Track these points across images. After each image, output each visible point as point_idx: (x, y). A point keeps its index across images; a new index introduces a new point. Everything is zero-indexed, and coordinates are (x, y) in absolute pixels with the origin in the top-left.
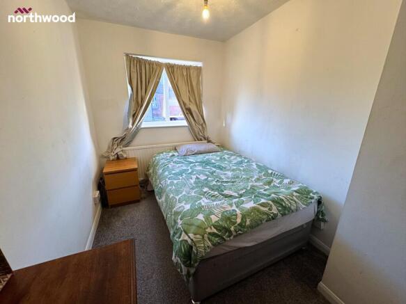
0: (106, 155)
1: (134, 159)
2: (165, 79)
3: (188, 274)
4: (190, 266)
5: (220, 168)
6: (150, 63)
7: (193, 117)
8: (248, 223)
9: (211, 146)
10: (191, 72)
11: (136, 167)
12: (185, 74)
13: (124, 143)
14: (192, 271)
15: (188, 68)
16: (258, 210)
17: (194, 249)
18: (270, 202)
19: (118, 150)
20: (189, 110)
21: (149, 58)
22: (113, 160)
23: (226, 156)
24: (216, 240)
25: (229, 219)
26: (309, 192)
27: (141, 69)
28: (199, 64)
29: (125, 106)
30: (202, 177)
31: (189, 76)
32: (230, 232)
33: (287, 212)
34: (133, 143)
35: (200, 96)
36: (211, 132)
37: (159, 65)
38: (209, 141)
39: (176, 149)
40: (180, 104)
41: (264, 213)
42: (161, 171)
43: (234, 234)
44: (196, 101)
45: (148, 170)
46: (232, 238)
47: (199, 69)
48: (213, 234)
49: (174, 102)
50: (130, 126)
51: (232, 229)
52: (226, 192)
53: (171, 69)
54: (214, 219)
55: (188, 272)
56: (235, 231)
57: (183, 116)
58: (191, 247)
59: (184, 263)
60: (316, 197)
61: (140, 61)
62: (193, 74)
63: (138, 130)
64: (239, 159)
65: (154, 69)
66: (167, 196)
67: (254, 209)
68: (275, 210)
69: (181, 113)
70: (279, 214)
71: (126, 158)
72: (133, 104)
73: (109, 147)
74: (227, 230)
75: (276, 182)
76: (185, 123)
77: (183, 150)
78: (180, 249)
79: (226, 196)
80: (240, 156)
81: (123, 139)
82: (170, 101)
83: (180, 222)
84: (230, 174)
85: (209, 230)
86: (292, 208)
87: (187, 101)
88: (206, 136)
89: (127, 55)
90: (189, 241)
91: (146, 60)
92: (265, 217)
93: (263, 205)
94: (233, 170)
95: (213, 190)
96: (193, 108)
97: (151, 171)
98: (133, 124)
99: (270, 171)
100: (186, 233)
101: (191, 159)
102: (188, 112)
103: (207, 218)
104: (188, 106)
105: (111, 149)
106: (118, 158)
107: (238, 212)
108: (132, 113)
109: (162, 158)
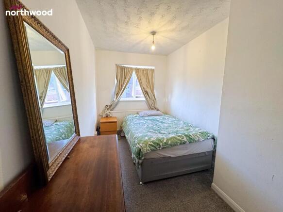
0: (101, 114)
1: (115, 117)
2: (134, 76)
3: (138, 163)
4: (140, 159)
5: (161, 122)
6: (127, 68)
7: (148, 96)
8: (169, 142)
9: (158, 112)
10: (148, 71)
11: (116, 120)
12: (145, 73)
13: (111, 108)
14: (140, 161)
15: (147, 70)
16: (176, 138)
17: (142, 151)
18: (183, 136)
19: (108, 112)
20: (147, 92)
21: (127, 66)
22: (105, 117)
23: (167, 118)
24: (152, 148)
25: (160, 140)
26: (207, 133)
27: (122, 71)
28: (153, 68)
29: (113, 90)
30: (150, 126)
31: (147, 74)
32: (160, 145)
33: (192, 141)
34: (115, 109)
35: (153, 84)
36: (159, 105)
37: (132, 69)
38: (158, 110)
39: (138, 114)
40: (142, 89)
41: (179, 140)
42: (129, 123)
43: (162, 146)
44: (150, 87)
45: (122, 124)
46: (160, 148)
47: (153, 71)
48: (151, 145)
49: (139, 88)
50: (115, 100)
51: (161, 144)
52: (161, 132)
53: (138, 70)
54: (152, 139)
55: (139, 162)
56: (162, 145)
57: (143, 96)
58: (140, 150)
59: (137, 157)
60: (211, 136)
61: (122, 67)
62: (150, 73)
63: (118, 102)
64: (174, 119)
65: (129, 70)
66: (132, 132)
67: (173, 137)
68: (185, 139)
69: (142, 94)
70: (187, 142)
71: (111, 117)
72: (117, 88)
73: (103, 111)
74: (158, 144)
75: (192, 129)
76: (144, 99)
77: (142, 114)
78: (135, 151)
79: (161, 133)
80: (175, 118)
81: (110, 106)
82: (136, 87)
83: (136, 141)
84: (166, 125)
85: (149, 143)
86: (196, 139)
87: (145, 87)
88: (156, 107)
89: (116, 65)
90: (140, 147)
91: (125, 67)
92: (179, 141)
93: (179, 136)
94: (169, 124)
95: (155, 131)
96: (149, 91)
97: (124, 124)
98: (116, 98)
99: (190, 125)
100: (139, 144)
101: (146, 118)
102: (146, 93)
103: (149, 139)
104: (146, 90)
105: (104, 111)
106: (107, 117)
107: (165, 138)
108: (116, 93)
109: (130, 117)
